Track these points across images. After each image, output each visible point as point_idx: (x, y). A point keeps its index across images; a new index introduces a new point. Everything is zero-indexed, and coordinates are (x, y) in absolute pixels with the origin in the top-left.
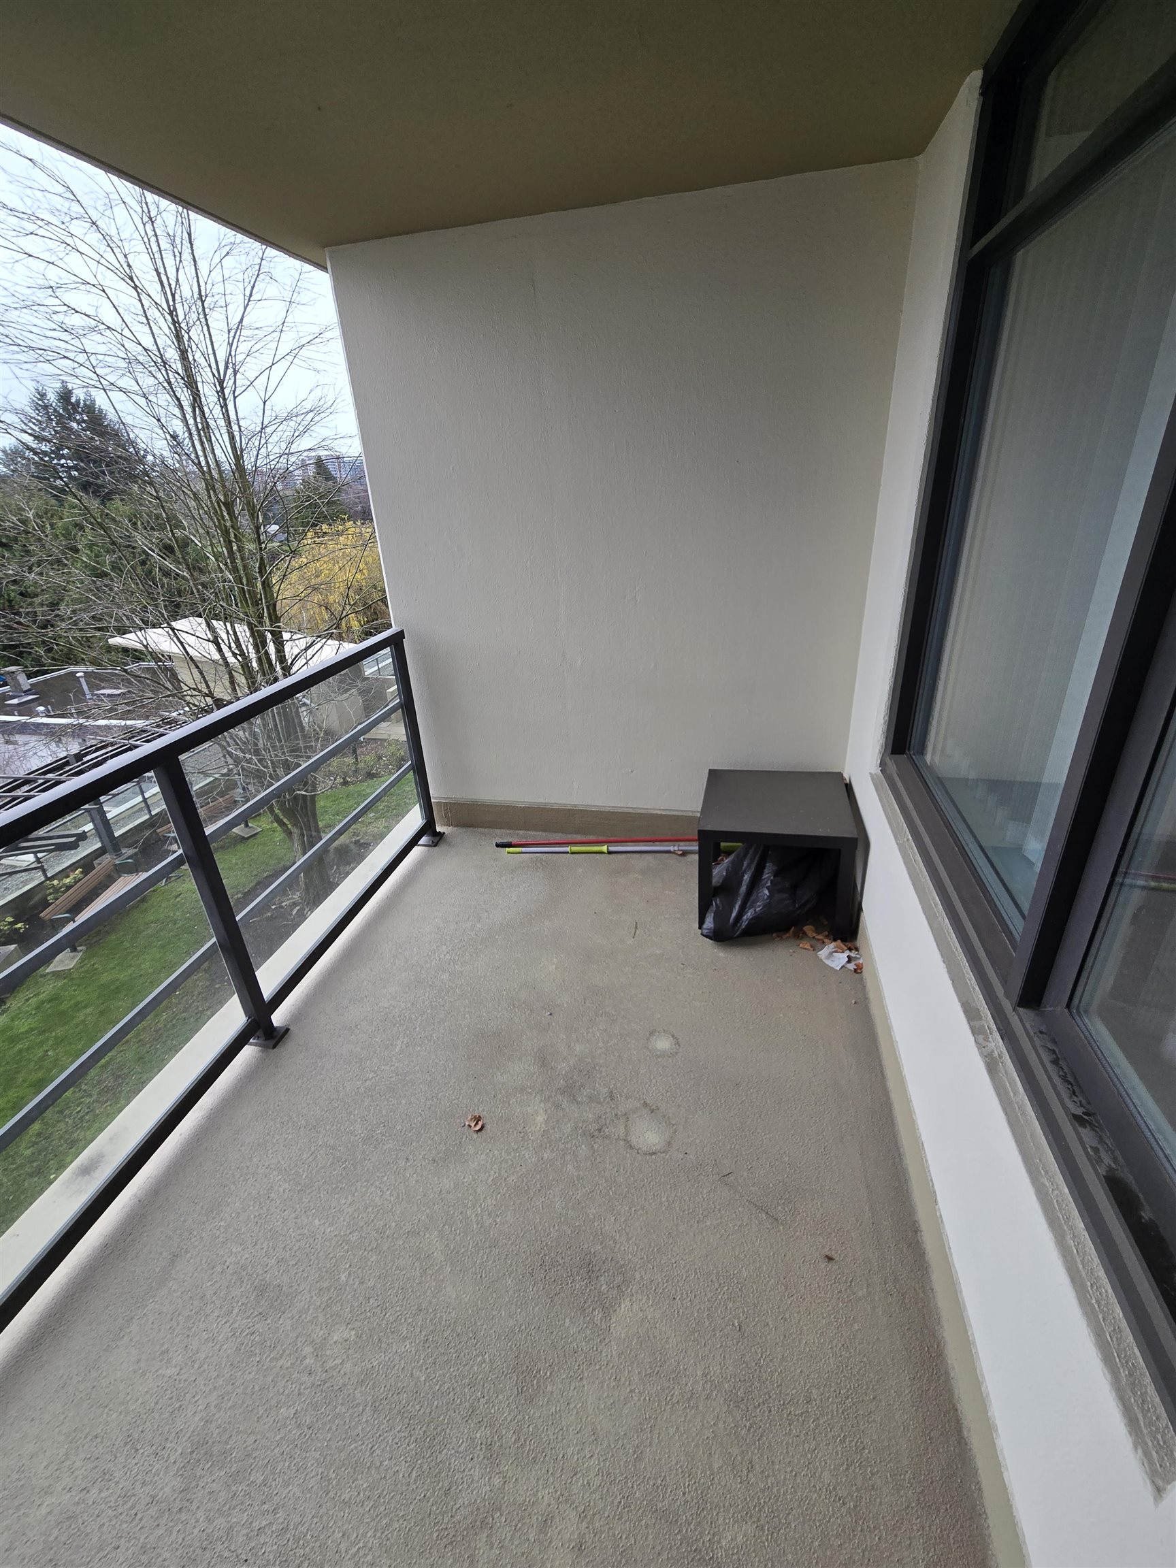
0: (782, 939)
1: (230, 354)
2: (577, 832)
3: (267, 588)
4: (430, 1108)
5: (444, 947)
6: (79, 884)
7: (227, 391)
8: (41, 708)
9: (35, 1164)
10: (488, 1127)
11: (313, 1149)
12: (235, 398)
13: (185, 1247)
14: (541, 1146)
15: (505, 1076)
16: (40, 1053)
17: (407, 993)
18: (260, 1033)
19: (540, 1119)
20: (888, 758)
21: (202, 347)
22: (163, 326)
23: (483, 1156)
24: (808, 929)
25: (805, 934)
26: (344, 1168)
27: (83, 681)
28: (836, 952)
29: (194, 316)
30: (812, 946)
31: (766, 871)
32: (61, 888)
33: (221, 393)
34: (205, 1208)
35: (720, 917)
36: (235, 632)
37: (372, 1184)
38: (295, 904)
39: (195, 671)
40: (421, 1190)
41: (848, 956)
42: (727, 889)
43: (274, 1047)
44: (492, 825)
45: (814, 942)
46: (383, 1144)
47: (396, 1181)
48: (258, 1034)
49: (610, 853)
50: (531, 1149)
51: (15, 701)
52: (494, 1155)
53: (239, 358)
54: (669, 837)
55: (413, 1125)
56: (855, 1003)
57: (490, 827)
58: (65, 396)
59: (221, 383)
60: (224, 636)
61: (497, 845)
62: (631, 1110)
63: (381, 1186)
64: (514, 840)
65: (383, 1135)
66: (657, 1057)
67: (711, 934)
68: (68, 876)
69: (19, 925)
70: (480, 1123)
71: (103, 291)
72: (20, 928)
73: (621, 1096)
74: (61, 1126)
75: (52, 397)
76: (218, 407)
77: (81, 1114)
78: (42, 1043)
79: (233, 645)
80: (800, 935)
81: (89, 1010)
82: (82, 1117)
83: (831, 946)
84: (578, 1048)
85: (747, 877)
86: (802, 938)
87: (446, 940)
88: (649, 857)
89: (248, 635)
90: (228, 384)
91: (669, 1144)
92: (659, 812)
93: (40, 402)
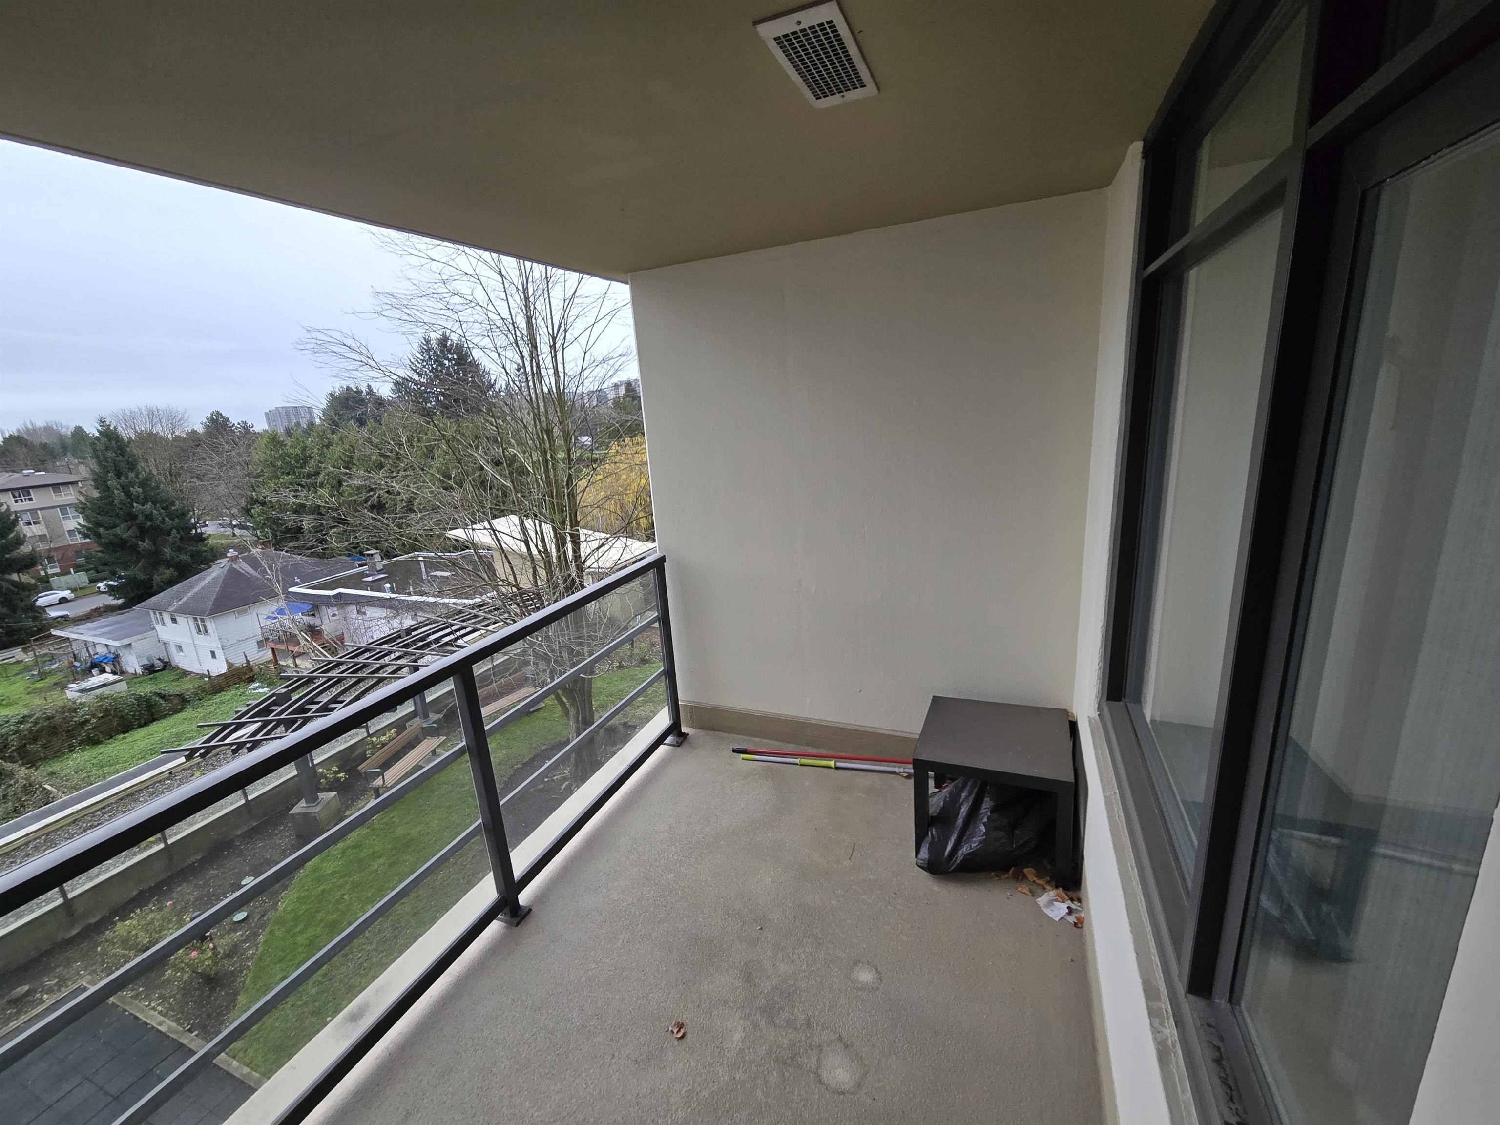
0: (1000, 879)
1: (564, 317)
2: (808, 744)
3: (571, 498)
4: (639, 1008)
5: (673, 847)
6: (392, 743)
7: (557, 345)
8: (388, 586)
9: (317, 1004)
10: (689, 1036)
11: (534, 1030)
12: (563, 349)
13: (418, 1106)
14: (735, 1064)
15: (711, 987)
16: (338, 894)
17: (635, 888)
18: (507, 910)
19: (738, 1036)
20: (1105, 703)
21: (543, 314)
22: (517, 300)
23: (681, 1065)
24: (1029, 872)
25: (1024, 876)
26: (558, 1054)
27: (422, 564)
28: (1056, 901)
29: (540, 292)
30: (1031, 891)
31: (984, 806)
32: (378, 744)
33: (553, 347)
34: (439, 1071)
35: (936, 848)
36: (542, 533)
37: (579, 1075)
38: (565, 779)
39: (507, 565)
40: (621, 1089)
41: (1068, 908)
42: (944, 819)
43: (517, 925)
44: (730, 730)
45: (1034, 887)
46: (595, 1037)
47: (600, 1076)
48: (504, 911)
49: (837, 768)
50: (726, 1066)
51: (370, 579)
52: (690, 1066)
53: (570, 320)
54: (896, 758)
55: (623, 1022)
56: (1072, 961)
57: (728, 733)
58: (444, 340)
59: (554, 339)
60: (533, 535)
61: (734, 751)
62: (826, 1042)
63: (587, 1078)
64: (750, 747)
65: (595, 1028)
66: (858, 989)
67: (925, 866)
68: (385, 735)
69: (341, 775)
70: (682, 1031)
71: (479, 279)
72: (341, 777)
73: (817, 1024)
74: (343, 969)
75: (434, 344)
76: (549, 358)
77: (361, 960)
78: (341, 887)
79: (539, 543)
80: (1020, 877)
81: (382, 861)
82: (361, 963)
83: (1051, 894)
84: (783, 968)
85: (964, 810)
86: (1022, 880)
87: (676, 840)
88: (875, 776)
89: (552, 537)
90: (560, 338)
91: (859, 1085)
92: (886, 732)
93: (425, 347)
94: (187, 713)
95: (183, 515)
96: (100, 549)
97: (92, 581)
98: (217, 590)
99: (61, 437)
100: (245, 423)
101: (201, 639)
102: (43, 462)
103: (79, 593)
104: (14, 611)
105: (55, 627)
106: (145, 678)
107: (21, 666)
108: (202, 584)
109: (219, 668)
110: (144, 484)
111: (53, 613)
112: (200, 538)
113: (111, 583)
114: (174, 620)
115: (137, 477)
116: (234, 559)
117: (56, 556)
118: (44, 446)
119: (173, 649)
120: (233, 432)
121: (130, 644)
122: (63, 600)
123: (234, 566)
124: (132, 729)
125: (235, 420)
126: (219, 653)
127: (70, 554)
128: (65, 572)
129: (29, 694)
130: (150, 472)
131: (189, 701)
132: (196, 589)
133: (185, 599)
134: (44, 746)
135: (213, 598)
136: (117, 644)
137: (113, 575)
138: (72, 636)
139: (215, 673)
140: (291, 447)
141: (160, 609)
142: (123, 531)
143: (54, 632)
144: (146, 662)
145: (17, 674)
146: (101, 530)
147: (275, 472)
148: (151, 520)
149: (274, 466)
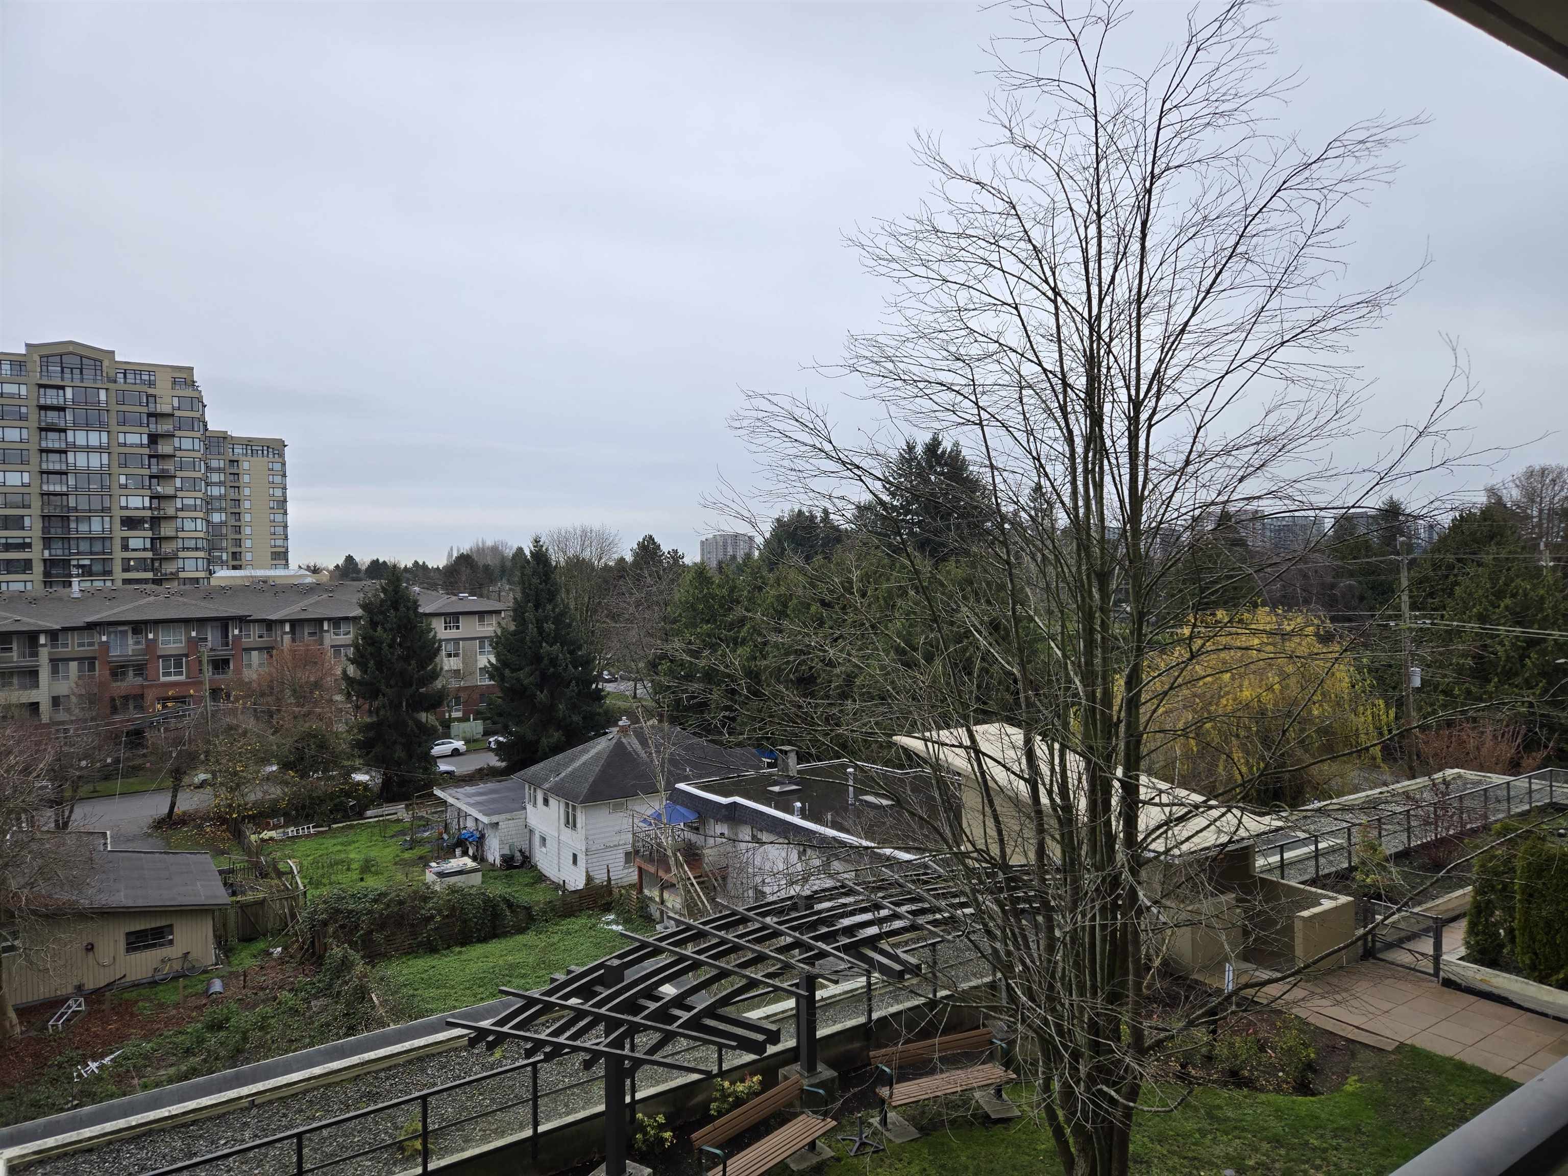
6: (751, 1103)
8: (798, 804)
32: (730, 1096)
51: (776, 789)
58: (933, 447)
68: (743, 1081)
69: (668, 1135)
75: (919, 449)
93: (907, 455)
94: (529, 938)
95: (587, 662)
96: (500, 695)
97: (487, 733)
98: (597, 769)
99: (503, 558)
100: (676, 552)
101: (567, 833)
102: (481, 586)
103: (473, 746)
104: (410, 757)
105: (439, 785)
106: (501, 873)
107: (397, 828)
108: (585, 758)
109: (576, 880)
110: (558, 620)
111: (443, 767)
112: (598, 696)
113: (501, 739)
114: (546, 802)
115: (553, 610)
116: (624, 730)
117: (463, 696)
118: (486, 567)
119: (537, 840)
120: (661, 562)
121: (497, 823)
122: (456, 752)
123: (624, 740)
124: (472, 942)
125: (666, 548)
126: (581, 858)
127: (476, 696)
128: (465, 719)
129: (396, 864)
130: (567, 606)
131: (535, 920)
132: (577, 764)
133: (563, 774)
134: (388, 939)
135: (591, 780)
136: (485, 819)
137: (505, 731)
138: (450, 800)
139: (571, 887)
140: (719, 586)
141: (535, 784)
142: (526, 677)
143: (438, 792)
144: (507, 851)
145: (392, 837)
146: (507, 672)
147: (695, 618)
148: (554, 667)
149: (694, 610)
